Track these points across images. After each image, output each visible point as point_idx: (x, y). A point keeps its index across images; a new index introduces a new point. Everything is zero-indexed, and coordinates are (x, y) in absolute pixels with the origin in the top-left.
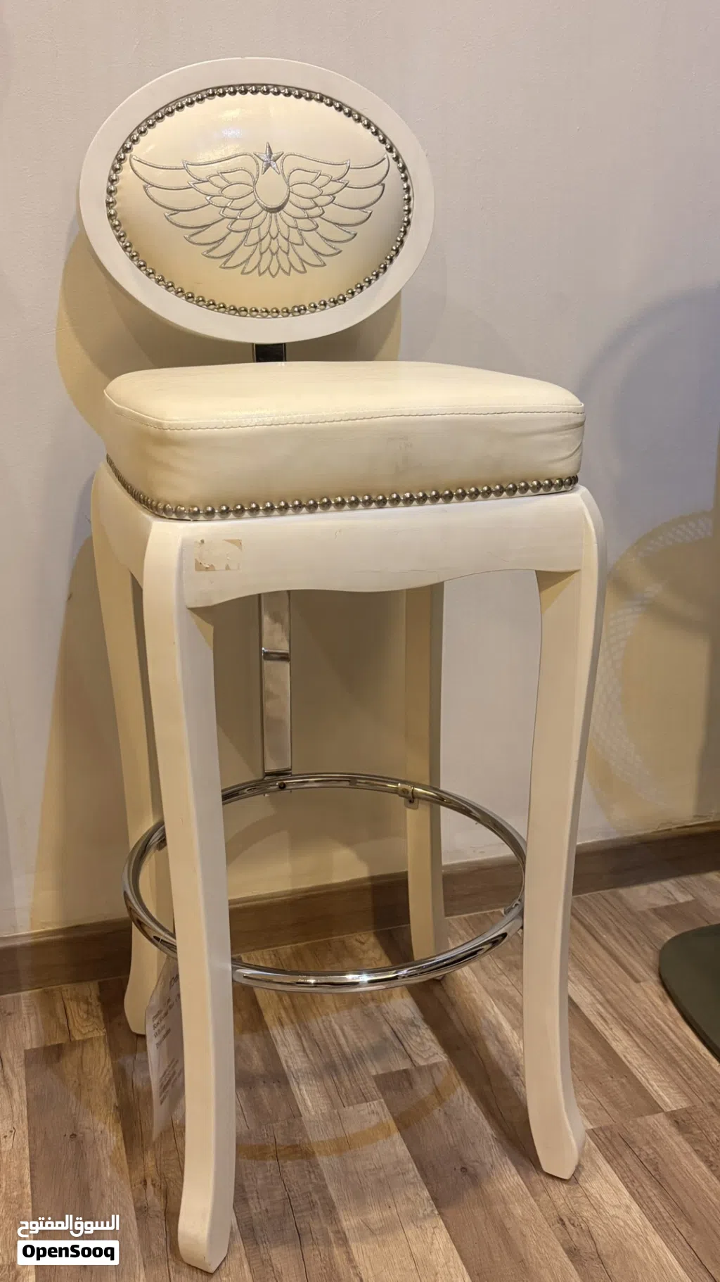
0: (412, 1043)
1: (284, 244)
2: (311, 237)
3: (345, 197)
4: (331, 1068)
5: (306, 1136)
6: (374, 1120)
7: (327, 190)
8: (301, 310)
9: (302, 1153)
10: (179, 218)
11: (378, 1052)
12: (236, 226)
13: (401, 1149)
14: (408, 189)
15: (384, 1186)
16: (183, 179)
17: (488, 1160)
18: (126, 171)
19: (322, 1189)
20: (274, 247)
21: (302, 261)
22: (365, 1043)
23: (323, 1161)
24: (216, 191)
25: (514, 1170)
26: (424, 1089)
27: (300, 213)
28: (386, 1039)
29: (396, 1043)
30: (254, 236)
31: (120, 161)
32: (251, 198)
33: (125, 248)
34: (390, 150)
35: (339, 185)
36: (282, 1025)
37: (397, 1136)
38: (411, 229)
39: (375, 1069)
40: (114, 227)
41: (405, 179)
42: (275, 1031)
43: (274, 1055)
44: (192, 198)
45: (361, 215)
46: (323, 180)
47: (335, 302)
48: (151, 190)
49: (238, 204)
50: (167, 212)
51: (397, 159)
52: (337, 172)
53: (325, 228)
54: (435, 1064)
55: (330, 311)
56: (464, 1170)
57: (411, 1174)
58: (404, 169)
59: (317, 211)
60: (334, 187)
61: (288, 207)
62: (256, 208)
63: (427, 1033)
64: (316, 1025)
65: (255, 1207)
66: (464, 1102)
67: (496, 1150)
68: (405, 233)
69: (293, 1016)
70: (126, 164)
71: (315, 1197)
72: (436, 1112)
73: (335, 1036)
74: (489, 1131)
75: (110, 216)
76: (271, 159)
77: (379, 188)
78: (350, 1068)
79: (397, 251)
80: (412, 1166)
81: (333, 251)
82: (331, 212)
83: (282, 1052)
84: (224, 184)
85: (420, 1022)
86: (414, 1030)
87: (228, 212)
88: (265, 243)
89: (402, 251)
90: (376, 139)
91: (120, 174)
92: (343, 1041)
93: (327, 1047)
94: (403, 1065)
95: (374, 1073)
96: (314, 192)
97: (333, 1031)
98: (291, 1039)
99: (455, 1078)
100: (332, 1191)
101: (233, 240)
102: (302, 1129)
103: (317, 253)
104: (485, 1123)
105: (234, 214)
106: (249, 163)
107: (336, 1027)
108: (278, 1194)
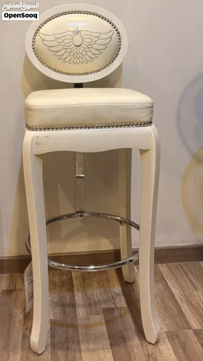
0: (117, 300)
1: (81, 55)
2: (89, 53)
3: (99, 42)
4: (90, 305)
5: (77, 322)
6: (99, 320)
7: (94, 40)
8: (87, 74)
9: (75, 327)
10: (51, 49)
11: (105, 302)
12: (67, 51)
13: (105, 329)
14: (120, 39)
15: (97, 338)
16: (52, 38)
17: (131, 336)
18: (38, 37)
19: (78, 337)
20: (78, 56)
21: (86, 60)
22: (102, 299)
23: (80, 329)
24: (62, 41)
25: (138, 340)
26: (117, 314)
27: (86, 47)
28: (109, 298)
29: (112, 300)
30: (72, 54)
31: (36, 33)
32: (72, 43)
33: (37, 57)
34: (115, 28)
35: (97, 39)
36: (78, 291)
37: (104, 326)
38: (121, 51)
39: (103, 306)
40: (34, 51)
41: (119, 36)
42: (76, 293)
43: (74, 299)
44: (55, 43)
45: (104, 47)
46: (93, 37)
47: (97, 71)
48: (44, 41)
49: (67, 45)
50: (48, 47)
51: (116, 30)
52: (97, 35)
53: (93, 51)
54: (122, 307)
55: (96, 74)
56: (122, 337)
57: (106, 336)
58: (119, 33)
59: (90, 46)
60: (96, 39)
61: (82, 45)
62: (73, 46)
63: (123, 298)
64: (89, 292)
65: (56, 340)
66: (129, 319)
67: (134, 333)
68: (119, 51)
69: (82, 289)
70: (38, 34)
71: (75, 339)
72: (119, 321)
73: (94, 296)
74: (133, 328)
75: (33, 48)
76: (78, 32)
77: (110, 39)
78: (96, 305)
79: (116, 56)
80: (107, 334)
81: (95, 57)
82: (95, 46)
83: (76, 298)
84: (63, 39)
85: (121, 295)
86: (118, 296)
87: (65, 47)
88: (75, 55)
89: (118, 56)
90: (110, 25)
91: (36, 37)
92: (96, 297)
93: (90, 299)
94: (113, 306)
95: (102, 307)
96: (89, 41)
97: (94, 294)
98: (80, 295)
99: (127, 311)
100: (81, 338)
101: (67, 54)
102: (76, 320)
103: (91, 58)
104: (133, 325)
105: (67, 47)
106: (71, 33)
107: (95, 293)
108: (64, 337)
